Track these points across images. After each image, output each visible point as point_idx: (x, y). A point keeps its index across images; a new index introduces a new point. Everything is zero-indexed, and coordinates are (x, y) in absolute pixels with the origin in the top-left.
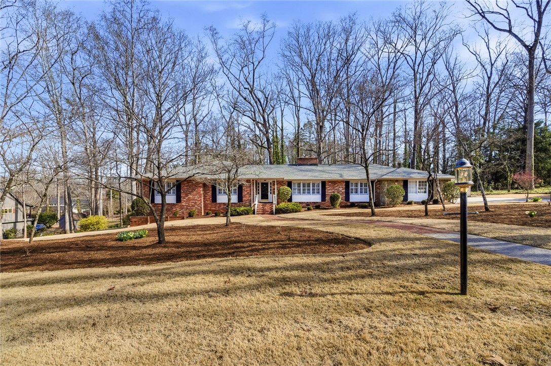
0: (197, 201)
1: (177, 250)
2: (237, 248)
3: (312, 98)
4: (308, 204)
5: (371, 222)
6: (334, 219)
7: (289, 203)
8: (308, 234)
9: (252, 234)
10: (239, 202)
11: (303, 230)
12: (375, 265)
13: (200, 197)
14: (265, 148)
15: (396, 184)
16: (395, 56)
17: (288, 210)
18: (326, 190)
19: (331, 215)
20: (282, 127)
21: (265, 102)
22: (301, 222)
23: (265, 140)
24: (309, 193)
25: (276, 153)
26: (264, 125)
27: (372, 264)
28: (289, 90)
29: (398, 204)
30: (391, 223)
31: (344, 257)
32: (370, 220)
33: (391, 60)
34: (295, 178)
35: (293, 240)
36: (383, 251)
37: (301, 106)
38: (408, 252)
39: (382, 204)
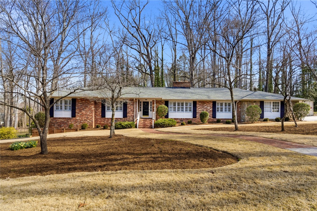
0: (89, 117)
1: (55, 160)
2: (111, 160)
3: (186, 35)
4: (182, 120)
5: (235, 136)
6: (203, 133)
7: (166, 119)
8: (179, 147)
9: (129, 146)
10: (124, 117)
11: (176, 143)
12: (247, 185)
13: (92, 113)
14: (148, 74)
15: (254, 104)
16: (253, 3)
17: (164, 125)
18: (197, 109)
19: (200, 129)
20: (162, 58)
21: (149, 38)
22: (175, 135)
23: (148, 68)
24: (183, 111)
25: (157, 79)
26: (148, 56)
27: (244, 183)
28: (169, 30)
29: (256, 121)
30: (253, 137)
31: (213, 173)
32: (234, 135)
33: (249, 6)
34: (172, 99)
35: (165, 153)
36: (253, 167)
37: (177, 41)
38: (277, 169)
39: (242, 120)
